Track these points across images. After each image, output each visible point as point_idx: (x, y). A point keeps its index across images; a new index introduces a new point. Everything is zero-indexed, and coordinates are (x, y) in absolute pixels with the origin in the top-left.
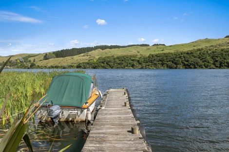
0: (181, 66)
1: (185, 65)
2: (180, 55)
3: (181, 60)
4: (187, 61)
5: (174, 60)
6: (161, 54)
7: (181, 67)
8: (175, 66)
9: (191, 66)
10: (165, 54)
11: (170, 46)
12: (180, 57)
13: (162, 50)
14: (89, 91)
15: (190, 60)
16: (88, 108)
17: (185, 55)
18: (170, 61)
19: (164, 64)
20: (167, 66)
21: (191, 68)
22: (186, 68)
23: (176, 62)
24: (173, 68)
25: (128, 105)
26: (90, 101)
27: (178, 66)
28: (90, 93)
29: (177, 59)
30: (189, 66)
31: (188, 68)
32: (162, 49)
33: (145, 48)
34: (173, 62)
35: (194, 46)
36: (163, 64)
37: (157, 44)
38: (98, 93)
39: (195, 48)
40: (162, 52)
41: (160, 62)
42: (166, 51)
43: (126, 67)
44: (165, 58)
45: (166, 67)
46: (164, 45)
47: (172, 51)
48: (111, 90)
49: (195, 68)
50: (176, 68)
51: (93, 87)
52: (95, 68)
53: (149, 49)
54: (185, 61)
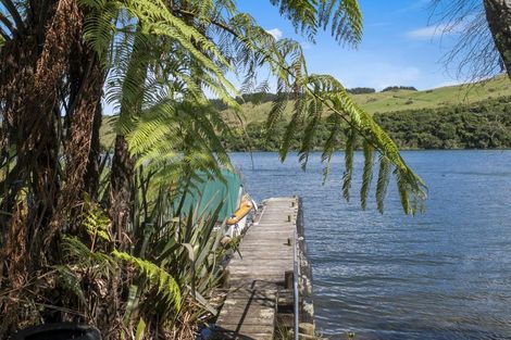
0: (454, 143)
1: (464, 139)
2: (452, 114)
3: (454, 128)
4: (471, 130)
5: (438, 127)
6: (403, 112)
7: (456, 147)
8: (440, 142)
9: (482, 142)
10: (413, 112)
11: (428, 92)
12: (452, 120)
13: (407, 103)
14: (236, 198)
15: (479, 127)
16: (236, 224)
17: (466, 115)
18: (426, 130)
19: (411, 138)
20: (420, 143)
21: (480, 147)
22: (468, 147)
23: (441, 131)
24: (434, 148)
25: (294, 221)
26: (238, 215)
27: (448, 142)
28: (239, 201)
29: (443, 125)
30: (476, 141)
31: (472, 148)
32: (406, 100)
33: (363, 97)
34: (434, 133)
35: (492, 91)
36: (407, 139)
37: (396, 88)
38: (250, 204)
39: (494, 95)
40: (406, 107)
41: (402, 134)
42: (417, 106)
43: (316, 148)
44: (414, 123)
45: (415, 147)
46: (413, 89)
47: (433, 105)
48: (272, 199)
49: (492, 146)
50: (442, 148)
51: (243, 194)
52: (238, 150)
53: (375, 100)
54: (466, 129)
